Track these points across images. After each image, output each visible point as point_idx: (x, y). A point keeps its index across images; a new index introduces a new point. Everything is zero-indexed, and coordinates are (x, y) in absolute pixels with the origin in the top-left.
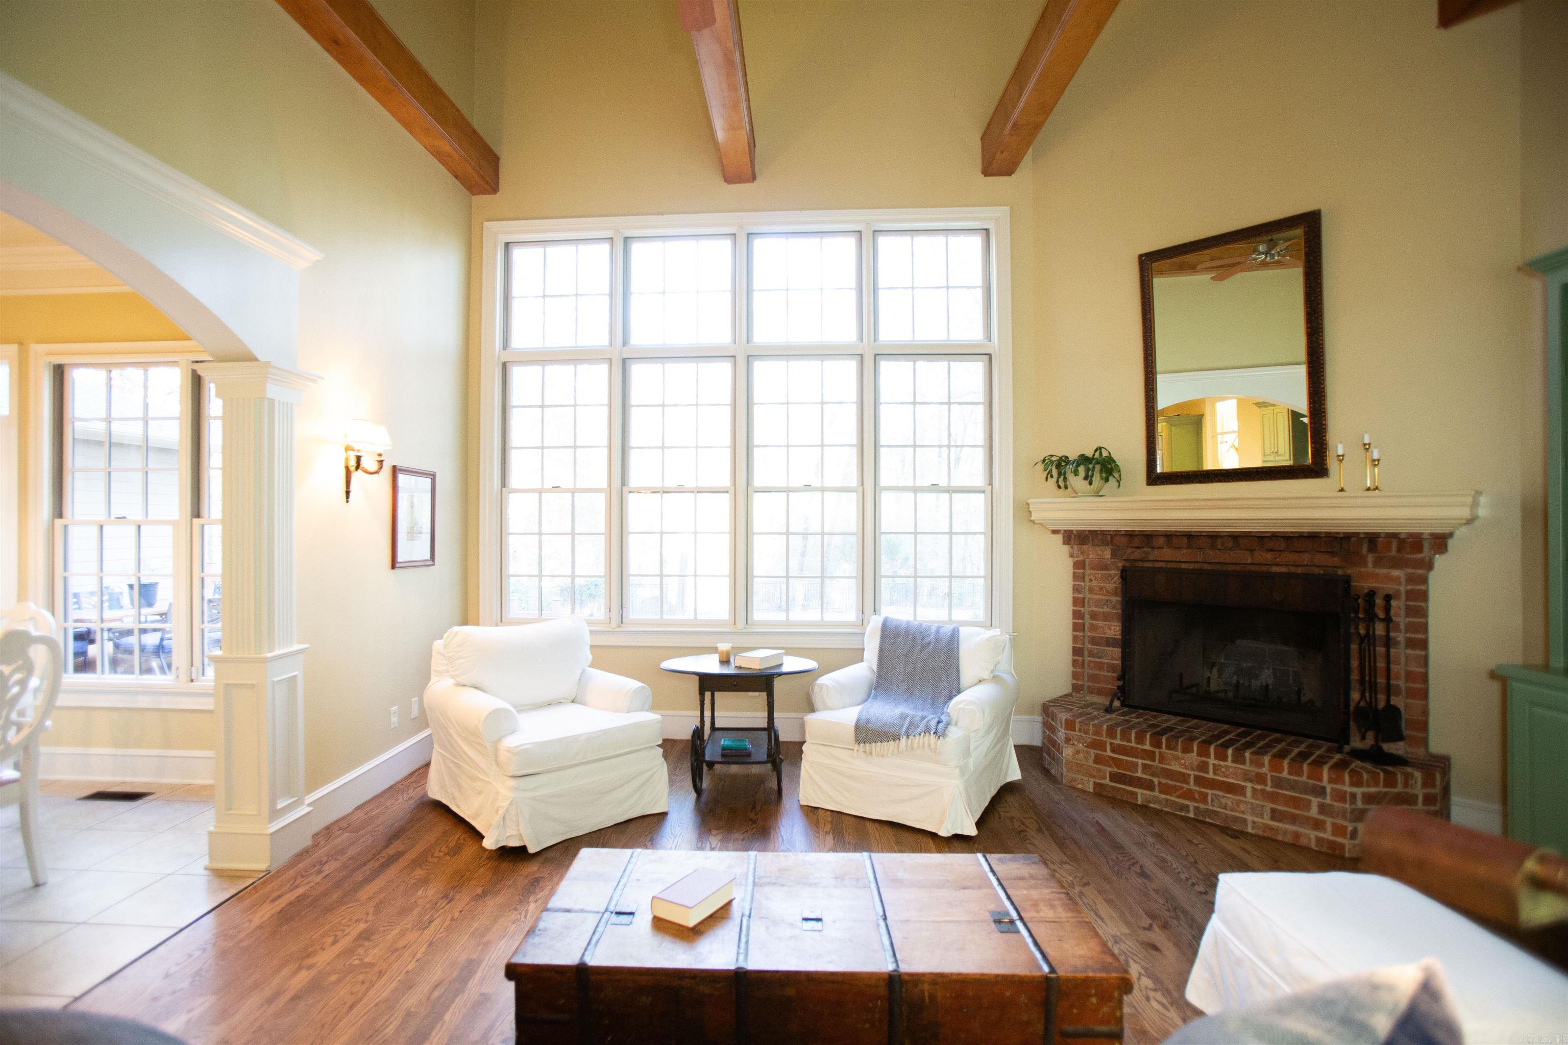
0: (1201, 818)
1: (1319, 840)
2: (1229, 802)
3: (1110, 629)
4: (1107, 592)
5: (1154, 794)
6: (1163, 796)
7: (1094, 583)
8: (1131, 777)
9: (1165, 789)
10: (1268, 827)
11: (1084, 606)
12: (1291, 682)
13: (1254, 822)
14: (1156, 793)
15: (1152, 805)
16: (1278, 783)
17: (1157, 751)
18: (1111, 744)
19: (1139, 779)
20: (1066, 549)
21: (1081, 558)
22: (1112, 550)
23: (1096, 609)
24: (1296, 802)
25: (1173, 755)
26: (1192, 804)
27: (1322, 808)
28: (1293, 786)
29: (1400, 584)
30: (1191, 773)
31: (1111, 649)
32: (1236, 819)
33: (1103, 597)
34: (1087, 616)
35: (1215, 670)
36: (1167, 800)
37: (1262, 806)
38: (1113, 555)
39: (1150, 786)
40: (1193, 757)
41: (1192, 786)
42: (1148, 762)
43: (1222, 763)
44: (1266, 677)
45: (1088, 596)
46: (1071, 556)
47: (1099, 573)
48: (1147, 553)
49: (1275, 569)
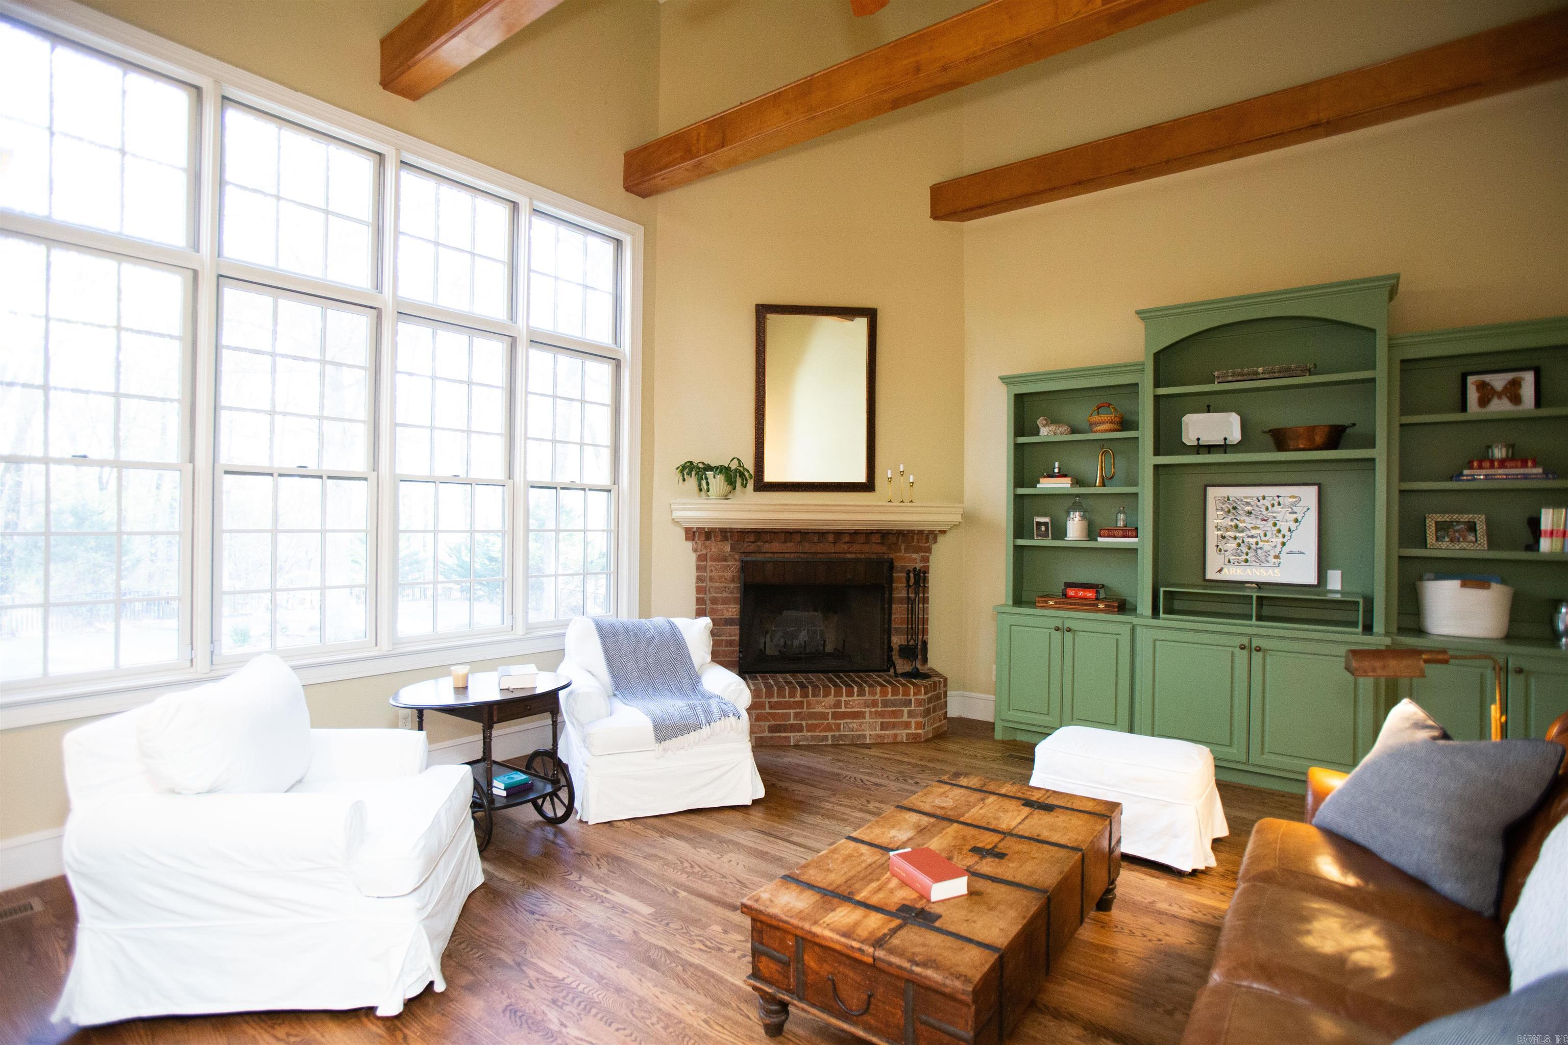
0: (836, 743)
1: (908, 735)
2: (855, 726)
3: (728, 611)
4: (726, 579)
5: (803, 734)
6: (809, 734)
7: (714, 574)
8: (785, 725)
9: (811, 728)
10: (879, 736)
11: (706, 594)
12: (818, 638)
13: (870, 735)
14: (805, 733)
15: (801, 743)
16: (885, 704)
17: (805, 700)
18: (769, 702)
19: (792, 725)
20: (690, 545)
21: (704, 552)
22: (731, 544)
23: (716, 595)
24: (895, 714)
25: (817, 701)
26: (829, 734)
27: (910, 714)
28: (894, 703)
29: (916, 563)
30: (830, 711)
31: (729, 627)
32: (859, 736)
33: (722, 585)
34: (708, 602)
35: (768, 636)
36: (812, 736)
37: (876, 722)
38: (732, 549)
39: (799, 728)
40: (831, 699)
41: (830, 721)
42: (798, 710)
43: (850, 699)
44: (803, 636)
45: (709, 584)
46: (695, 550)
47: (719, 564)
48: (759, 547)
49: (849, 556)
